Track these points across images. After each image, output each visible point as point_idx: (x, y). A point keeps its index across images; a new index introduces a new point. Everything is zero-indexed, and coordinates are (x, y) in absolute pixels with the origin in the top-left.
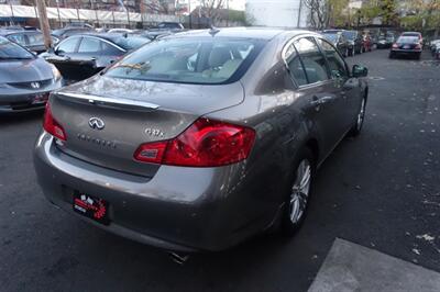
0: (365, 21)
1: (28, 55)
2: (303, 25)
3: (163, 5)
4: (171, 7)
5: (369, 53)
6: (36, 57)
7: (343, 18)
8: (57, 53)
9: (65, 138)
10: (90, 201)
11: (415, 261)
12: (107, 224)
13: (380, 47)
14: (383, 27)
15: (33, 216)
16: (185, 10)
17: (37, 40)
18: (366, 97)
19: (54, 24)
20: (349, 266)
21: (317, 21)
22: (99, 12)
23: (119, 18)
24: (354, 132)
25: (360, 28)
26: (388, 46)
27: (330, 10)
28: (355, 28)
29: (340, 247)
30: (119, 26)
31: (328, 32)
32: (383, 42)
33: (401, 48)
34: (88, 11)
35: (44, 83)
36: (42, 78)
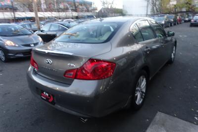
0: (178, 10)
1: (30, 33)
2: (149, 13)
3: (86, 8)
4: (90, 9)
5: (180, 25)
6: (33, 33)
7: (168, 9)
8: (42, 31)
9: (38, 68)
10: (47, 95)
11: (195, 123)
12: (54, 105)
13: (186, 21)
14: (187, 12)
15: (28, 100)
16: (96, 9)
17: (34, 26)
18: (175, 45)
19: (41, 19)
20: (163, 125)
21: (156, 11)
22: (60, 13)
23: (68, 15)
24: (170, 62)
25: (176, 13)
26: (189, 21)
27: (161, 6)
28: (173, 13)
29: (160, 116)
30: (68, 18)
31: (160, 16)
32: (187, 19)
33: (195, 21)
34: (55, 13)
35: (35, 44)
36: (35, 42)
